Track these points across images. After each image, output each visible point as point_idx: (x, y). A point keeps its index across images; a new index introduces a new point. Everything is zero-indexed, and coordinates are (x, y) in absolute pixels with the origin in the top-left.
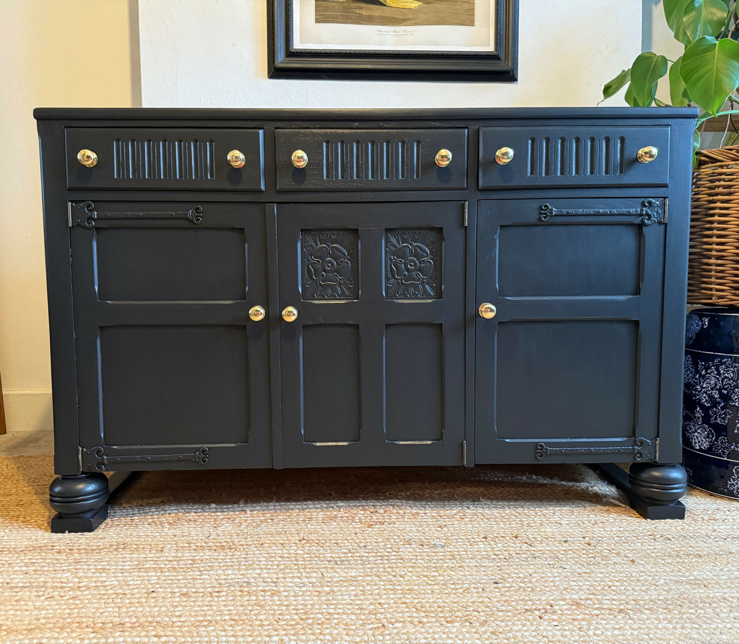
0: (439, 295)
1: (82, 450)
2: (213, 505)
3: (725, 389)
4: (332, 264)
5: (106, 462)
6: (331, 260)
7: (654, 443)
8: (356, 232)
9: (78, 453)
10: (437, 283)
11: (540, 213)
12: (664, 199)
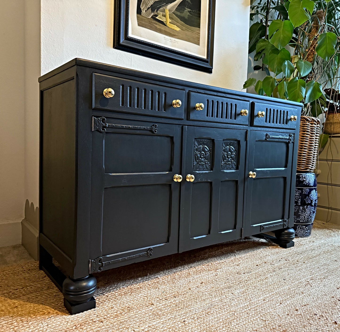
0: (237, 168)
1: (91, 261)
2: (140, 279)
3: (296, 199)
4: (204, 155)
5: (104, 265)
6: (203, 152)
7: (288, 220)
8: (213, 140)
9: (89, 263)
10: (236, 163)
11: (266, 137)
12: (294, 134)
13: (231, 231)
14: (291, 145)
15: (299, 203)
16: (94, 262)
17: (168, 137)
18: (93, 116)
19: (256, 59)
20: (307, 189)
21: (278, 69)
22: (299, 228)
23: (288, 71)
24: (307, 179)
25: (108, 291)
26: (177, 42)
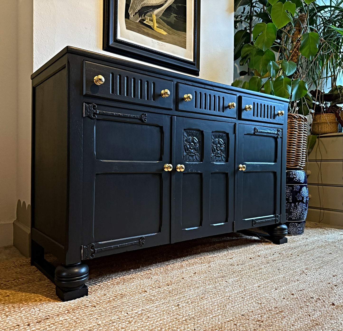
0: (227, 161)
1: (83, 247)
2: (132, 270)
3: (287, 196)
4: (193, 146)
5: (96, 252)
6: (193, 144)
7: (280, 216)
8: (202, 132)
9: (81, 249)
10: (226, 156)
11: (254, 131)
12: (282, 129)
13: (223, 224)
14: (279, 140)
15: (290, 200)
16: (86, 248)
17: (157, 126)
18: (84, 102)
19: (241, 64)
20: (297, 185)
21: (263, 70)
22: (291, 225)
23: (273, 71)
24: (297, 175)
25: (100, 281)
26: (164, 45)
